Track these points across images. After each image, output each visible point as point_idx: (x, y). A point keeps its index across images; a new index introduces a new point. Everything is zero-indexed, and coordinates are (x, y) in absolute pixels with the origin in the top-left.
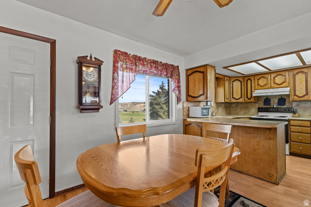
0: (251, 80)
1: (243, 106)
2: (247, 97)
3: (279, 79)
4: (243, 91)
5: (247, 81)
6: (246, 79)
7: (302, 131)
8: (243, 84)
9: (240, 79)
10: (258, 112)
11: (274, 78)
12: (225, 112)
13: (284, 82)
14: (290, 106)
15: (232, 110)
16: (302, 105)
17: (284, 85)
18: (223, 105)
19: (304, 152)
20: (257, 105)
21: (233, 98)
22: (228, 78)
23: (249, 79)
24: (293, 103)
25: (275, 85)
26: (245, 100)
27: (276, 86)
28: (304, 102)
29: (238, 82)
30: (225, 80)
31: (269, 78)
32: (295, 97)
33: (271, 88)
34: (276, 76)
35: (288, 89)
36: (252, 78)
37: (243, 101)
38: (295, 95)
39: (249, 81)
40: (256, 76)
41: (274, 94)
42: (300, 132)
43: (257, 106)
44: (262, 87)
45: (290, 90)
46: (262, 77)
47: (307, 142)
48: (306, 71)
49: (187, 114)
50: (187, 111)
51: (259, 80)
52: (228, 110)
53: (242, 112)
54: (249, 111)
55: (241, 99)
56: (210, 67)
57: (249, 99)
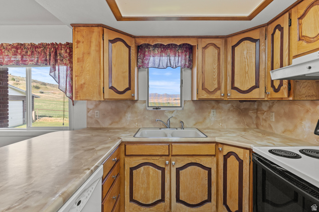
0: (281, 29)
2: (272, 86)
4: (262, 66)
5: (274, 34)
8: (263, 48)
9: (256, 35)
21: (234, 88)
22: (219, 42)
23: (278, 27)
29: (246, 44)
36: (284, 20)
37: (264, 97)
39: (278, 32)
40: (293, 11)
46: (311, 6)
49: (97, 122)
50: (96, 117)
51: (304, 20)
52: (251, 117)
53: (279, 128)
54: (296, 127)
55: (257, 90)
56: (82, 28)
57: (276, 91)
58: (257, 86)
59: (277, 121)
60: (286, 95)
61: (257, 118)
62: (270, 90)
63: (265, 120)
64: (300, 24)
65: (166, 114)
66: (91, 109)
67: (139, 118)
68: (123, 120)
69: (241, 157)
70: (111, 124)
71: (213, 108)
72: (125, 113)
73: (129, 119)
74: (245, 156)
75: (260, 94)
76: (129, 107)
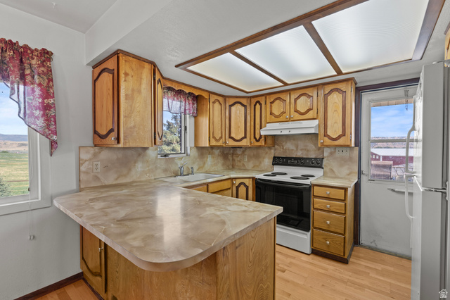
0: (260, 104)
1: (252, 154)
2: (255, 138)
3: (303, 104)
4: (248, 124)
5: (255, 106)
6: (254, 101)
7: (332, 209)
8: (248, 112)
9: (244, 101)
10: (273, 164)
11: (296, 100)
12: (223, 165)
13: (310, 110)
14: (321, 156)
15: (236, 159)
16: (338, 154)
17: (310, 115)
18: (217, 152)
19: (333, 251)
20: (273, 151)
21: (230, 137)
22: (221, 99)
23: (258, 102)
24: (325, 149)
25: (296, 114)
26: (251, 143)
27: (297, 116)
28: (341, 149)
29: (239, 106)
30: (212, 100)
31: (288, 101)
32: (326, 139)
33: (291, 120)
34: (299, 97)
35: (316, 122)
36: (262, 100)
37: (249, 144)
38: (326, 135)
39: (258, 106)
40: (268, 97)
41: (293, 132)
42: (329, 211)
43: (272, 153)
44: (278, 118)
45: (319, 125)
46: (276, 99)
47: (339, 231)
48: (343, 89)
49: (96, 178)
50: (95, 171)
51: (273, 105)
52: (229, 160)
53: (250, 165)
54: (260, 163)
55: (245, 140)
56: (131, 58)
57: (257, 141)
58: (245, 137)
59: (249, 161)
60: (263, 144)
61: (233, 160)
62: (253, 140)
63: (240, 161)
64: (271, 106)
65: (176, 161)
66: (86, 161)
67: (150, 167)
68: (133, 172)
69: (247, 184)
70: (116, 179)
71: (209, 153)
72: (135, 162)
73: (140, 169)
74: (249, 183)
75: (247, 143)
76: (139, 155)
